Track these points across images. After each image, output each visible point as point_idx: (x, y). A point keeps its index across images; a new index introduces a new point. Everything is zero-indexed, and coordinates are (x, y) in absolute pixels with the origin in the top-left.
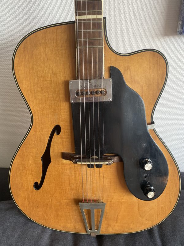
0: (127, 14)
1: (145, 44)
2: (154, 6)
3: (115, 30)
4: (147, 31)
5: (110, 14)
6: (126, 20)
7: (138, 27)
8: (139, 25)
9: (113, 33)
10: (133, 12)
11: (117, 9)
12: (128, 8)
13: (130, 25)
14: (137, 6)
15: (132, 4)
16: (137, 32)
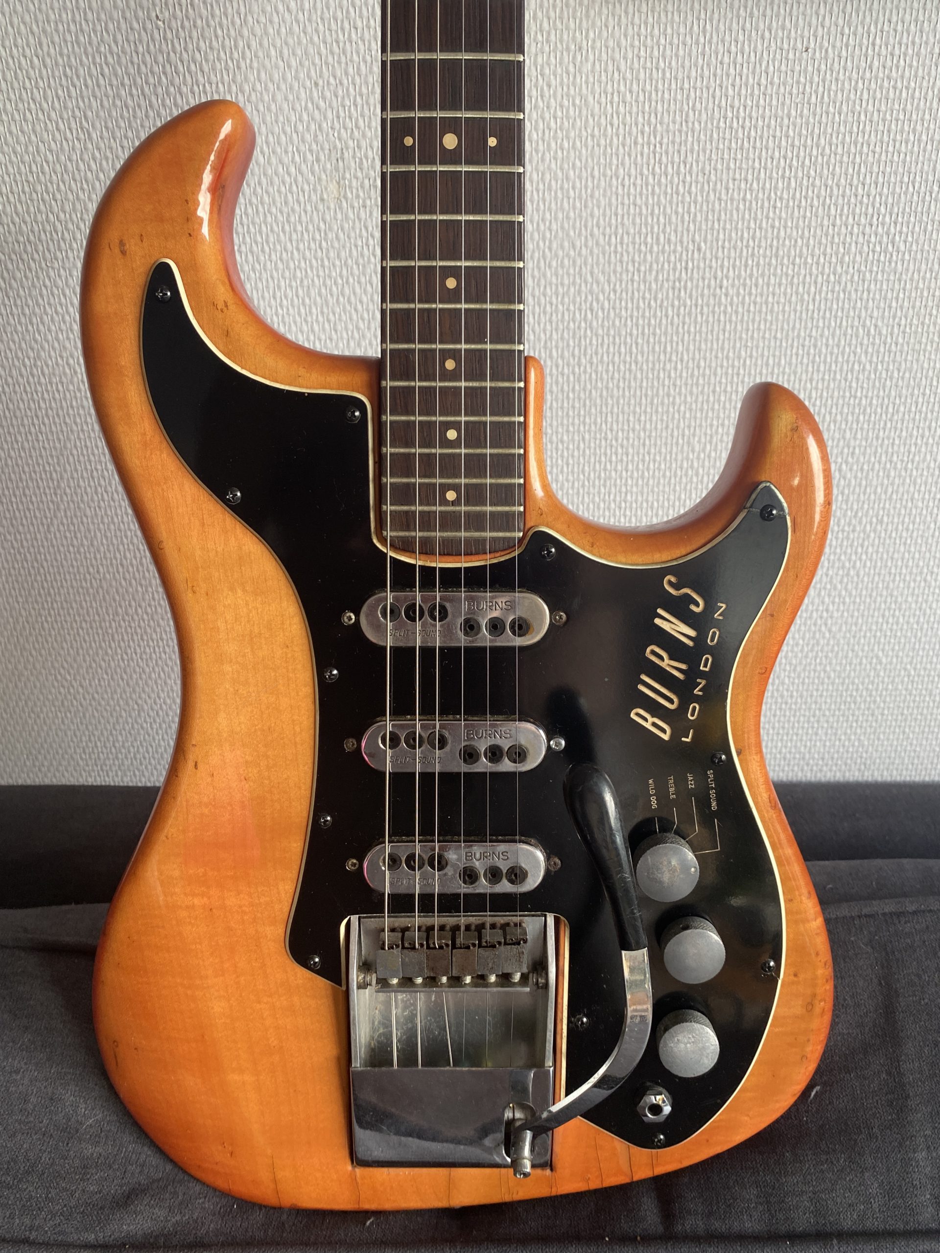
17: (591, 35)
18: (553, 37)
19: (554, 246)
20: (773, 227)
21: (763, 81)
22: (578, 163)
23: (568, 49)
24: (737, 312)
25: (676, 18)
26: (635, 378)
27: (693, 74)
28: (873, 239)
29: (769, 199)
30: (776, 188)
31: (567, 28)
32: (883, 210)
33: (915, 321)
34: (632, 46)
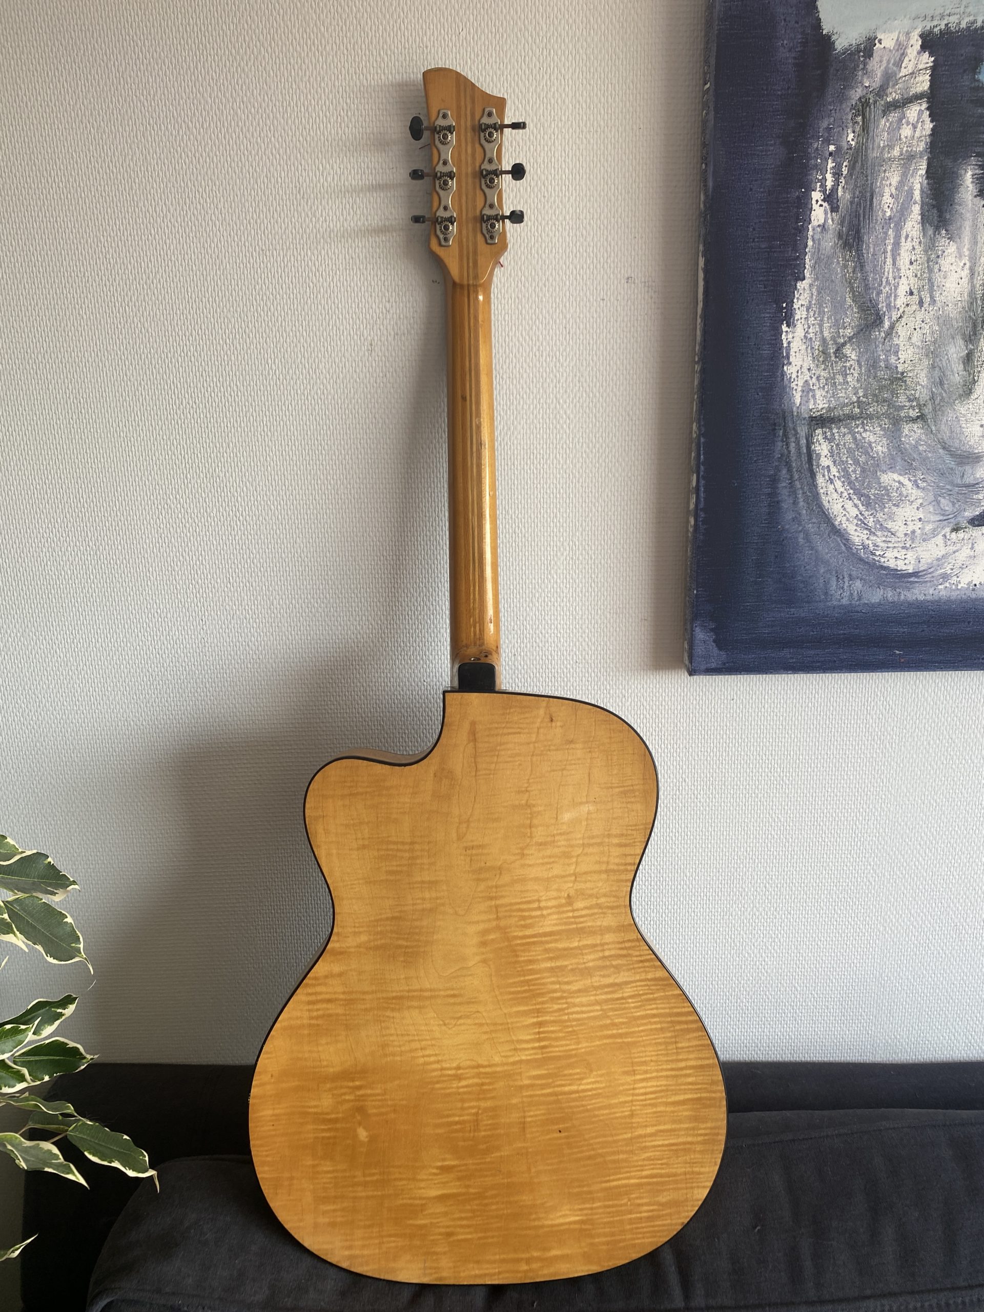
1: (608, 687)
2: (621, 606)
3: (528, 654)
4: (609, 658)
5: (515, 619)
6: (556, 632)
7: (587, 649)
8: (588, 645)
9: (524, 660)
10: (571, 617)
11: (532, 610)
12: (559, 609)
13: (565, 644)
14: (580, 604)
15: (569, 601)
16: (585, 659)
17: (630, 691)
18: (611, 692)
20: (722, 772)
21: (713, 711)
23: (619, 697)
27: (679, 708)
28: (772, 778)
29: (719, 760)
30: (722, 755)
31: (619, 688)
32: (776, 766)
33: (798, 816)
34: (649, 696)
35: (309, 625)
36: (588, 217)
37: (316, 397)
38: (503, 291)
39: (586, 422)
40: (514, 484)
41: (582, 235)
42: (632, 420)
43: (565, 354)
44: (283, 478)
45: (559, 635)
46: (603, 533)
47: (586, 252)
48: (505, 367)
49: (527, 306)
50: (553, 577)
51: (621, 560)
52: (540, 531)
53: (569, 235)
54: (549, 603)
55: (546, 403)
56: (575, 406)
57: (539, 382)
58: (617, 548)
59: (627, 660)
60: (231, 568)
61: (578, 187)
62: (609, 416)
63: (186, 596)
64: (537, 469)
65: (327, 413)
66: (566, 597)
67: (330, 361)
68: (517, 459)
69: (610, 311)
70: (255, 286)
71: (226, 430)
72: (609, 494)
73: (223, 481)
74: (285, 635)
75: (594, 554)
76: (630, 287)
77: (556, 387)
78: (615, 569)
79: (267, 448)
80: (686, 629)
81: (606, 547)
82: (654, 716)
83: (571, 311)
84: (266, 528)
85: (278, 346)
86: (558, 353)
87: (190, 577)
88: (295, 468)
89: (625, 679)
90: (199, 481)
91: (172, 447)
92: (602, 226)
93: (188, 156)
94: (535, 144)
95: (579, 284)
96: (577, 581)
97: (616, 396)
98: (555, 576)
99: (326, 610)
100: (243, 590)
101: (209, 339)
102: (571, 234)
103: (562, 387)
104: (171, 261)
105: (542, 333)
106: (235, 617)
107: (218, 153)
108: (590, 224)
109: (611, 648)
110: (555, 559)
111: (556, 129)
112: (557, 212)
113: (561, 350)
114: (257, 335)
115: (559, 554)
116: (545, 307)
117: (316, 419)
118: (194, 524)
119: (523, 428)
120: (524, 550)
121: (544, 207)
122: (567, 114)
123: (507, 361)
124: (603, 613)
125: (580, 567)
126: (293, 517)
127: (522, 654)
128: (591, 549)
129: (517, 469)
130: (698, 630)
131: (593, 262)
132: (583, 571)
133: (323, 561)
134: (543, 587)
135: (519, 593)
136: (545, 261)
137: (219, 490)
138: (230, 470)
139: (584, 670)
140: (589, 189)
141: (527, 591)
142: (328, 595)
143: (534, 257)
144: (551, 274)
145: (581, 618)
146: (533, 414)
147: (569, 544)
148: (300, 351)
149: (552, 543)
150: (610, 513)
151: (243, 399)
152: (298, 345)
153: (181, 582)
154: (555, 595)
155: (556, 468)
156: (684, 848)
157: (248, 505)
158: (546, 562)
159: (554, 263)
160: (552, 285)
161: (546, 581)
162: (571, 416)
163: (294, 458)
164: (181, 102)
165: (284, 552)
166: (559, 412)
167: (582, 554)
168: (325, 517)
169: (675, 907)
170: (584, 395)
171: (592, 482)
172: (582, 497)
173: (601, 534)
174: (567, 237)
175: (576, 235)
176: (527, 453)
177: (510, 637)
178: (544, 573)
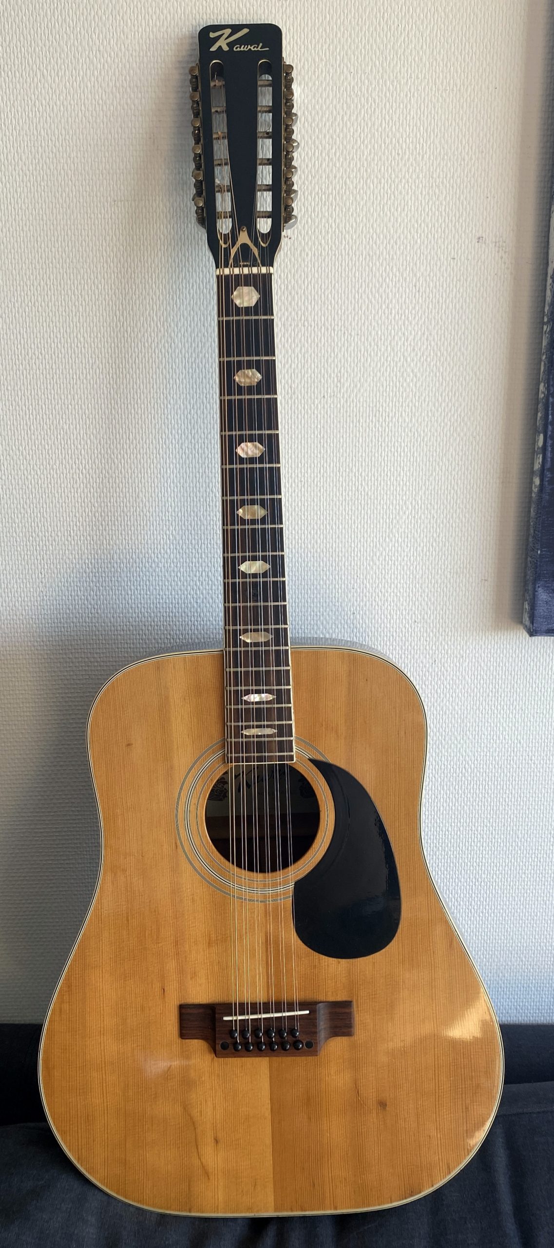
0: (397, 578)
1: (446, 647)
2: (462, 566)
3: (367, 613)
4: (448, 618)
5: (356, 577)
6: (396, 591)
7: (426, 608)
8: (427, 604)
9: (362, 619)
10: (411, 577)
11: (372, 568)
12: (399, 568)
13: (405, 604)
14: (421, 563)
15: (410, 560)
16: (424, 619)
17: (468, 652)
18: (449, 652)
19: (447, 739)
22: (460, 703)
23: (456, 657)
24: (539, 772)
25: (508, 646)
26: (487, 801)
31: (457, 648)
34: (487, 657)
35: (149, 581)
36: (441, 176)
37: (163, 350)
38: (354, 248)
39: (432, 380)
40: (359, 442)
41: (435, 194)
42: (479, 380)
43: (414, 312)
44: (127, 431)
45: (398, 594)
46: (446, 492)
47: (438, 210)
48: (353, 324)
49: (378, 263)
50: (395, 536)
51: (464, 520)
52: (383, 489)
53: (421, 193)
54: (390, 562)
55: (393, 361)
56: (423, 365)
57: (387, 340)
58: (459, 508)
59: (466, 620)
60: (73, 521)
61: (432, 145)
62: (455, 375)
63: (25, 549)
64: (382, 427)
65: (174, 366)
66: (407, 556)
67: (179, 314)
68: (362, 416)
69: (460, 270)
70: (105, 237)
71: (72, 382)
72: (454, 453)
73: (66, 433)
74: (124, 590)
75: (437, 512)
76: (481, 247)
77: (404, 345)
78: (457, 529)
79: (113, 401)
80: (526, 590)
81: (448, 506)
82: (491, 677)
83: (422, 270)
84: (109, 482)
85: (127, 298)
86: (407, 311)
87: (30, 530)
88: (140, 422)
89: (463, 640)
90: (42, 433)
91: (17, 398)
92: (455, 185)
93: (42, 105)
94: (391, 101)
95: (430, 242)
96: (418, 540)
97: (463, 354)
98: (397, 535)
99: (166, 565)
100: (84, 544)
101: (57, 290)
102: (424, 193)
103: (410, 344)
104: (21, 209)
105: (391, 291)
106: (75, 571)
107: (72, 102)
108: (443, 183)
109: (450, 608)
110: (398, 517)
111: (412, 87)
112: (411, 170)
113: (410, 308)
114: (106, 287)
115: (401, 513)
116: (396, 265)
117: (162, 373)
118: (36, 477)
119: (370, 386)
120: (366, 508)
121: (398, 165)
122: (424, 71)
123: (356, 318)
124: (444, 572)
125: (422, 526)
126: (136, 471)
127: (361, 612)
128: (434, 509)
129: (362, 426)
130: (540, 590)
131: (444, 221)
132: (425, 530)
133: (165, 516)
134: (384, 546)
135: (360, 551)
136: (397, 219)
137: (62, 442)
138: (74, 422)
139: (422, 630)
140: (443, 148)
141: (368, 550)
142: (168, 550)
143: (386, 215)
144: (403, 232)
145: (422, 578)
146: (380, 372)
147: (411, 503)
148: (149, 303)
149: (394, 502)
150: (453, 473)
151: (90, 351)
152: (147, 297)
153: (21, 535)
154: (396, 554)
155: (401, 426)
156: (517, 809)
157: (91, 458)
158: (388, 520)
159: (406, 220)
160: (403, 243)
161: (387, 539)
162: (418, 375)
163: (140, 411)
164: (37, 49)
165: (126, 507)
166: (406, 370)
167: (424, 514)
168: (168, 471)
169: (506, 868)
170: (432, 354)
171: (436, 441)
172: (426, 455)
173: (444, 494)
174: (420, 195)
175: (429, 194)
176: (373, 411)
177: (349, 595)
178: (386, 532)
